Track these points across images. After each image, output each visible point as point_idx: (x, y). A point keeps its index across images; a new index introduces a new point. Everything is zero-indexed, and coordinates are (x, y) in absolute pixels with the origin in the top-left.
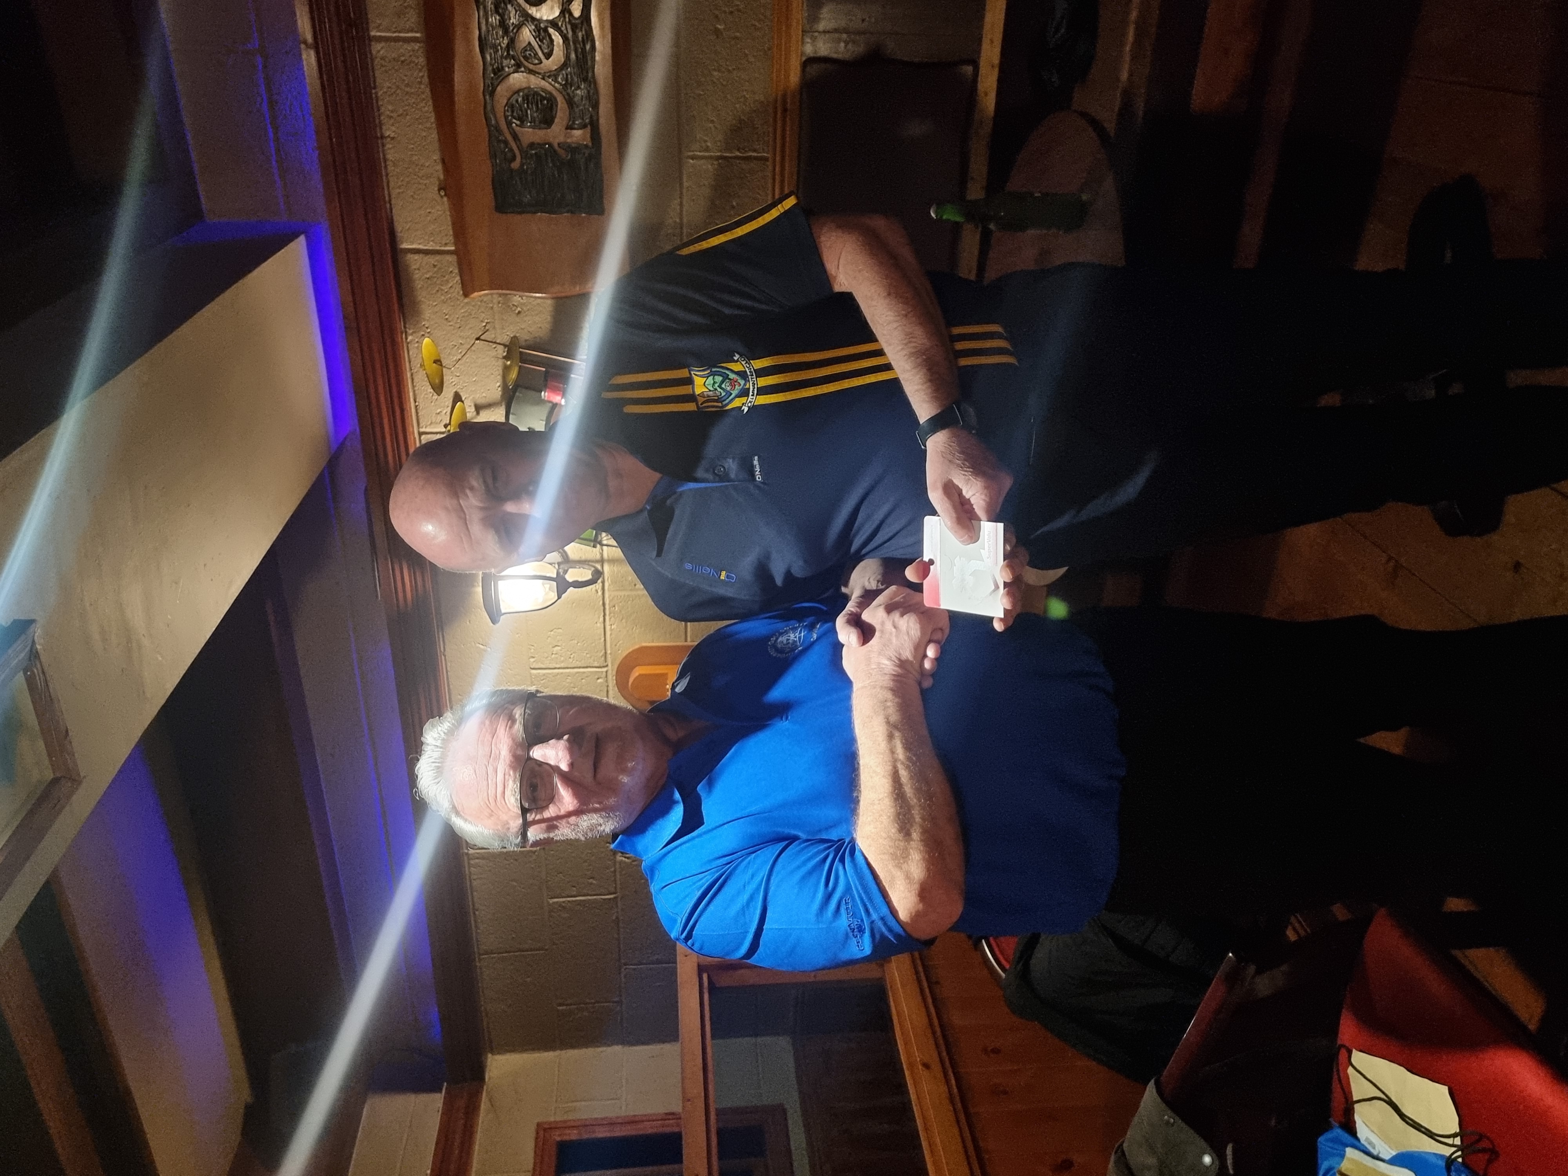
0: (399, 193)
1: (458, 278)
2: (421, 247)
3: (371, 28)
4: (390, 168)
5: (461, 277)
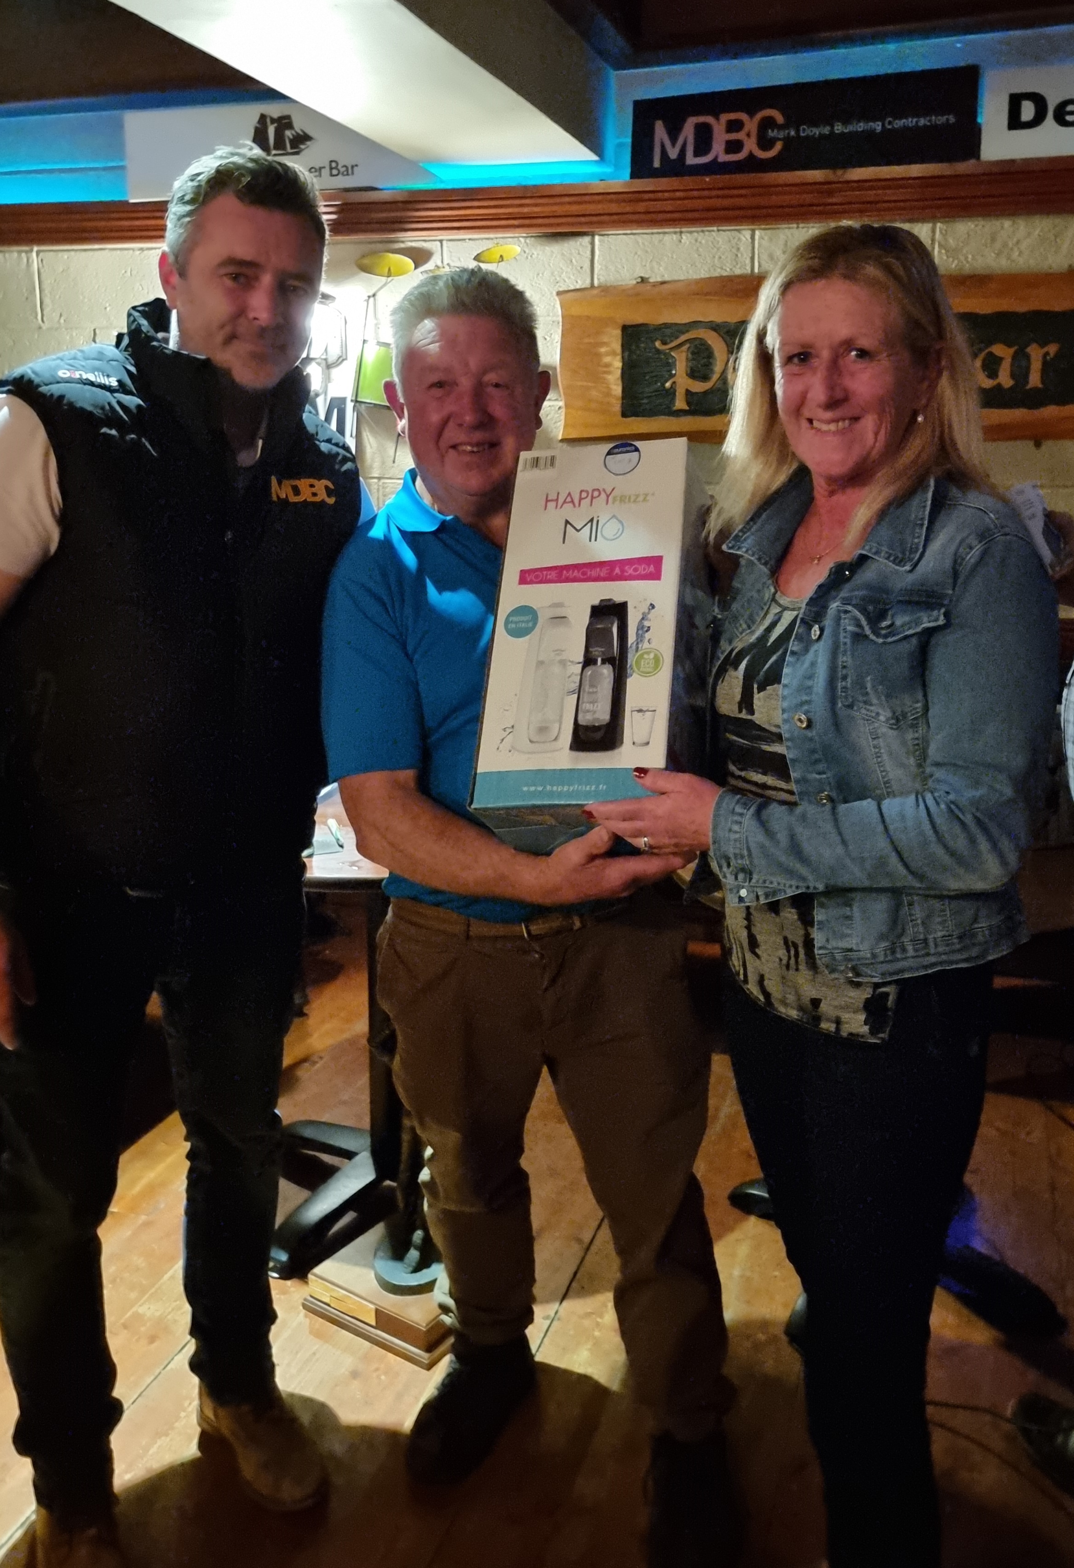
0: (638, 243)
1: (572, 288)
2: (596, 258)
3: (761, 231)
4: (657, 236)
5: (573, 290)
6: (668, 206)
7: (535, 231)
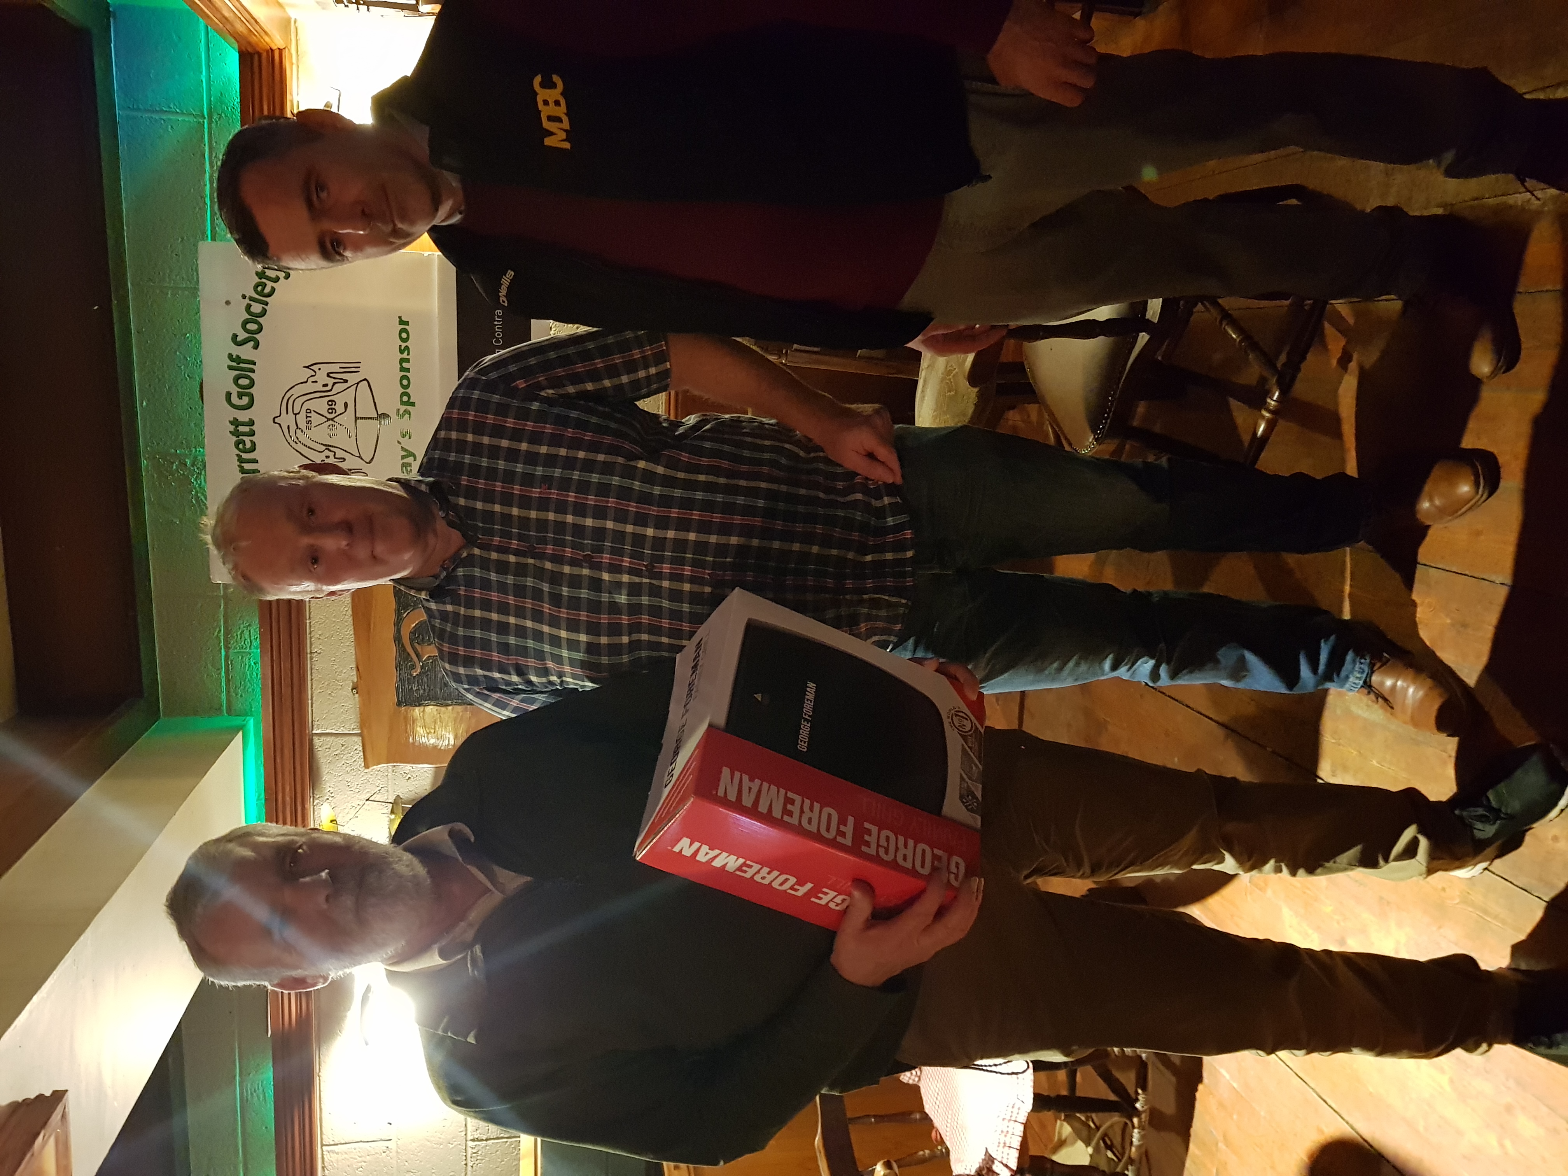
0: (319, 692)
1: (362, 754)
2: (333, 731)
4: (314, 675)
5: (364, 752)
6: (285, 665)
7: (308, 792)
